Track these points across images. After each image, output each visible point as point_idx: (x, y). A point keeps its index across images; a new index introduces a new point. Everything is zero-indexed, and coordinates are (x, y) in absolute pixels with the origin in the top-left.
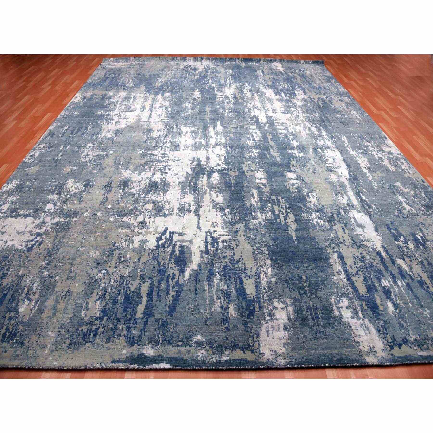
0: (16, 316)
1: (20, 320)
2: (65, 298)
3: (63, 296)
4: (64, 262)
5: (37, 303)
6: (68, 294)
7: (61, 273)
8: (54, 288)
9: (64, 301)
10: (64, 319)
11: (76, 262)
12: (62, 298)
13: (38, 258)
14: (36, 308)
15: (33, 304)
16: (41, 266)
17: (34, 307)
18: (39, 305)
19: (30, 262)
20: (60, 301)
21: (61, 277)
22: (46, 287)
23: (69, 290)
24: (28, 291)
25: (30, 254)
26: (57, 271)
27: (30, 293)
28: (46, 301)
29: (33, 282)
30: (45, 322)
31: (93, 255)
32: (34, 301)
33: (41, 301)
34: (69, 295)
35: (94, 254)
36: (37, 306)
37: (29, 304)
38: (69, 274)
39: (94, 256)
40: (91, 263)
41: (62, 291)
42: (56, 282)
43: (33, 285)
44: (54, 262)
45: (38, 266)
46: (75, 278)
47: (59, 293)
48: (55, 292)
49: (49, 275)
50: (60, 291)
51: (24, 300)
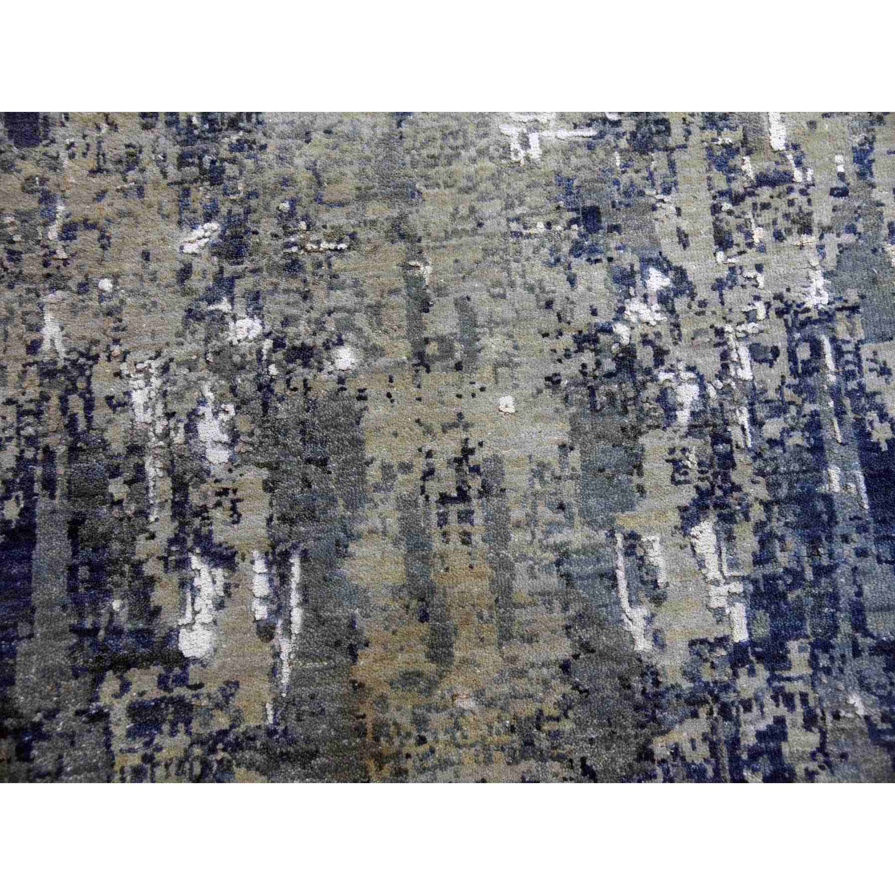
0: (179, 691)
1: (222, 721)
2: (466, 517)
3: (444, 499)
4: (336, 218)
5: (284, 578)
6: (475, 484)
7: (361, 320)
8: (358, 443)
9: (466, 538)
10: (521, 685)
11: (428, 209)
12: (443, 520)
13: (133, 204)
14: (297, 615)
15: (261, 586)
16: (185, 273)
17: (280, 609)
18: (304, 588)
19: (86, 239)
20: (437, 544)
21: (372, 351)
22: (294, 441)
23: (467, 452)
24: (180, 487)
25: (54, 164)
26: (323, 299)
27: (195, 499)
28: (340, 550)
29: (181, 408)
30: (405, 721)
31: (526, 144)
32: (260, 566)
33: (305, 557)
34: (485, 491)
35: (534, 138)
36: (295, 598)
37: (227, 588)
39: (535, 152)
40: (536, 212)
41: (421, 465)
42: (351, 391)
43: (191, 429)
45: (167, 271)
46: (473, 354)
48: (374, 474)
49: (278, 344)
50: (406, 468)
51: (183, 563)
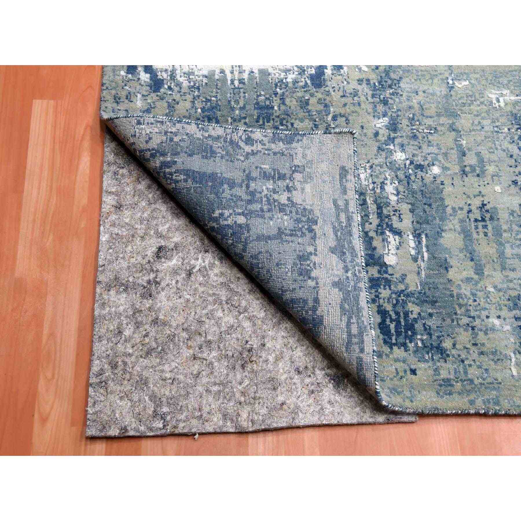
38: (461, 160)
44: (405, 122)
47: (462, 214)
